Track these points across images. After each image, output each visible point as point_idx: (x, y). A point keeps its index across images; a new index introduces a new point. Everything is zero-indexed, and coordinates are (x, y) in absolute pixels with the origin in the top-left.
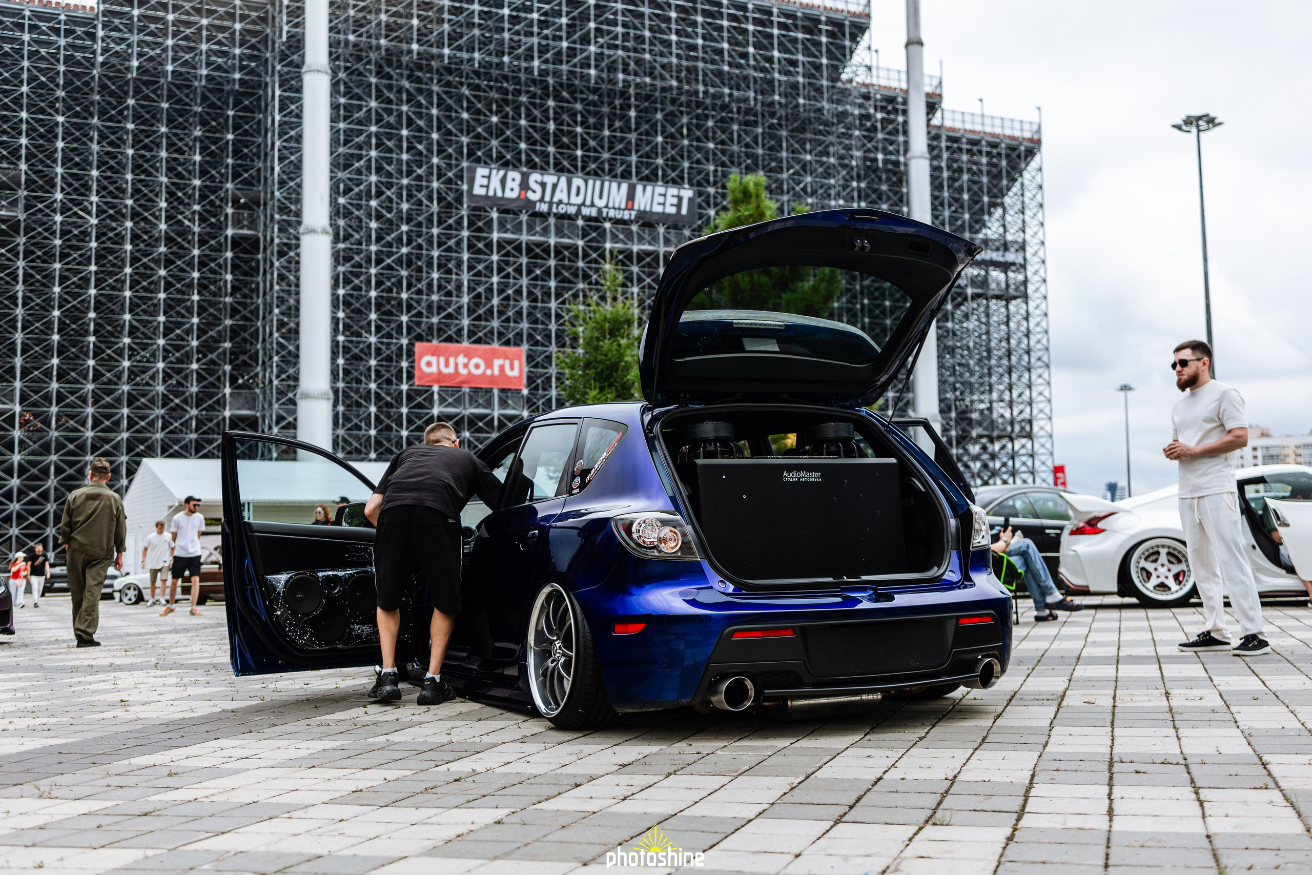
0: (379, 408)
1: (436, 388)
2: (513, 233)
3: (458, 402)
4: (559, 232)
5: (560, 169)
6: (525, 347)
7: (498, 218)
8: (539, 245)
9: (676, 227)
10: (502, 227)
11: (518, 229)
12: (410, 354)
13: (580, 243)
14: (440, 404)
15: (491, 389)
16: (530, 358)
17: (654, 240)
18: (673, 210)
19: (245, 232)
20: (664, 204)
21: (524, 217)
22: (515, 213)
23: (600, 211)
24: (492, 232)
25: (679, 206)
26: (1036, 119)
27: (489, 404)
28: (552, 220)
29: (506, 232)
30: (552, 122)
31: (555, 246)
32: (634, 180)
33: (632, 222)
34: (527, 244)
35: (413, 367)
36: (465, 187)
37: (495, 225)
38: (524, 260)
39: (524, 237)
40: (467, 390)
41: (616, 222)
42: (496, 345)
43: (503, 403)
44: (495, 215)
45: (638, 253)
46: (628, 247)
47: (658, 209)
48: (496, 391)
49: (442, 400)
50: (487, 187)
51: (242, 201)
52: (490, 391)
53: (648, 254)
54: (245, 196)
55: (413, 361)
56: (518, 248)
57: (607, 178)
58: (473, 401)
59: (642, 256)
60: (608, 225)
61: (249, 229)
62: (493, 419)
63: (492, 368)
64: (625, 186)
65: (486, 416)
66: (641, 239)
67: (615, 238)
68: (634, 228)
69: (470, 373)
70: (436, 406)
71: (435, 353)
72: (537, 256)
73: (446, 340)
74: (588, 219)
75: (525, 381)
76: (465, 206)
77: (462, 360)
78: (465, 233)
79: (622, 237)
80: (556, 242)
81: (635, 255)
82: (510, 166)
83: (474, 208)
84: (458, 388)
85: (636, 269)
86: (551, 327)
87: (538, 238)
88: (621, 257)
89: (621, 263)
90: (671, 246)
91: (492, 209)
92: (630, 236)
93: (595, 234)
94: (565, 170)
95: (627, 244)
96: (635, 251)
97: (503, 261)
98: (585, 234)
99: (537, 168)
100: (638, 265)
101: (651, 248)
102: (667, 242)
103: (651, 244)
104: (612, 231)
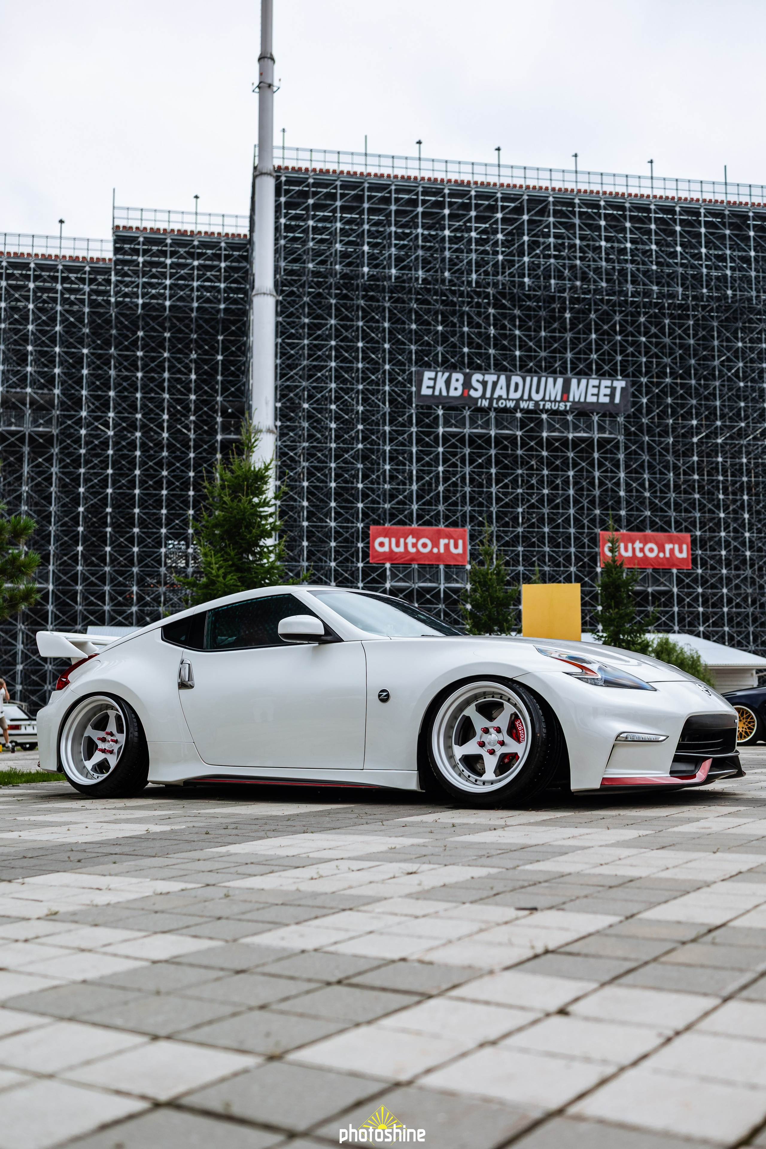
0: (339, 584)
1: (388, 565)
2: (456, 427)
3: (408, 577)
4: (499, 425)
5: (500, 368)
6: (468, 527)
7: (443, 414)
8: (480, 436)
9: (610, 415)
10: (447, 423)
11: (461, 423)
12: (366, 536)
13: (519, 433)
14: (392, 580)
16: (472, 537)
17: (589, 428)
19: (232, 436)
21: (467, 413)
22: (459, 410)
24: (438, 427)
27: (435, 578)
28: (493, 414)
29: (450, 427)
30: (492, 327)
31: (495, 437)
32: (569, 374)
34: (469, 436)
35: (368, 547)
36: (414, 389)
37: (441, 421)
38: (467, 451)
39: (467, 431)
40: (416, 566)
42: (441, 526)
43: (448, 578)
44: (440, 412)
45: (572, 439)
46: (565, 435)
48: (442, 567)
49: (394, 576)
51: (230, 411)
52: (436, 567)
53: (582, 440)
54: (232, 407)
55: (368, 543)
56: (462, 440)
57: (544, 374)
58: (422, 577)
59: (576, 442)
60: (544, 416)
61: (235, 434)
62: (440, 590)
65: (433, 589)
66: (576, 428)
67: (551, 428)
68: (570, 418)
70: (388, 582)
72: (480, 447)
73: (397, 523)
74: (528, 411)
76: (414, 405)
78: (414, 429)
79: (557, 426)
80: (496, 434)
81: (570, 442)
82: (453, 368)
83: (422, 407)
84: (407, 564)
85: (571, 455)
86: (492, 509)
87: (479, 431)
88: (557, 444)
89: (557, 449)
90: (605, 433)
91: (438, 407)
92: (565, 425)
93: (532, 425)
94: (504, 369)
95: (563, 432)
96: (570, 438)
97: (448, 452)
98: (523, 425)
99: (478, 368)
100: (573, 450)
101: (585, 435)
102: (601, 429)
103: (585, 432)
104: (548, 422)
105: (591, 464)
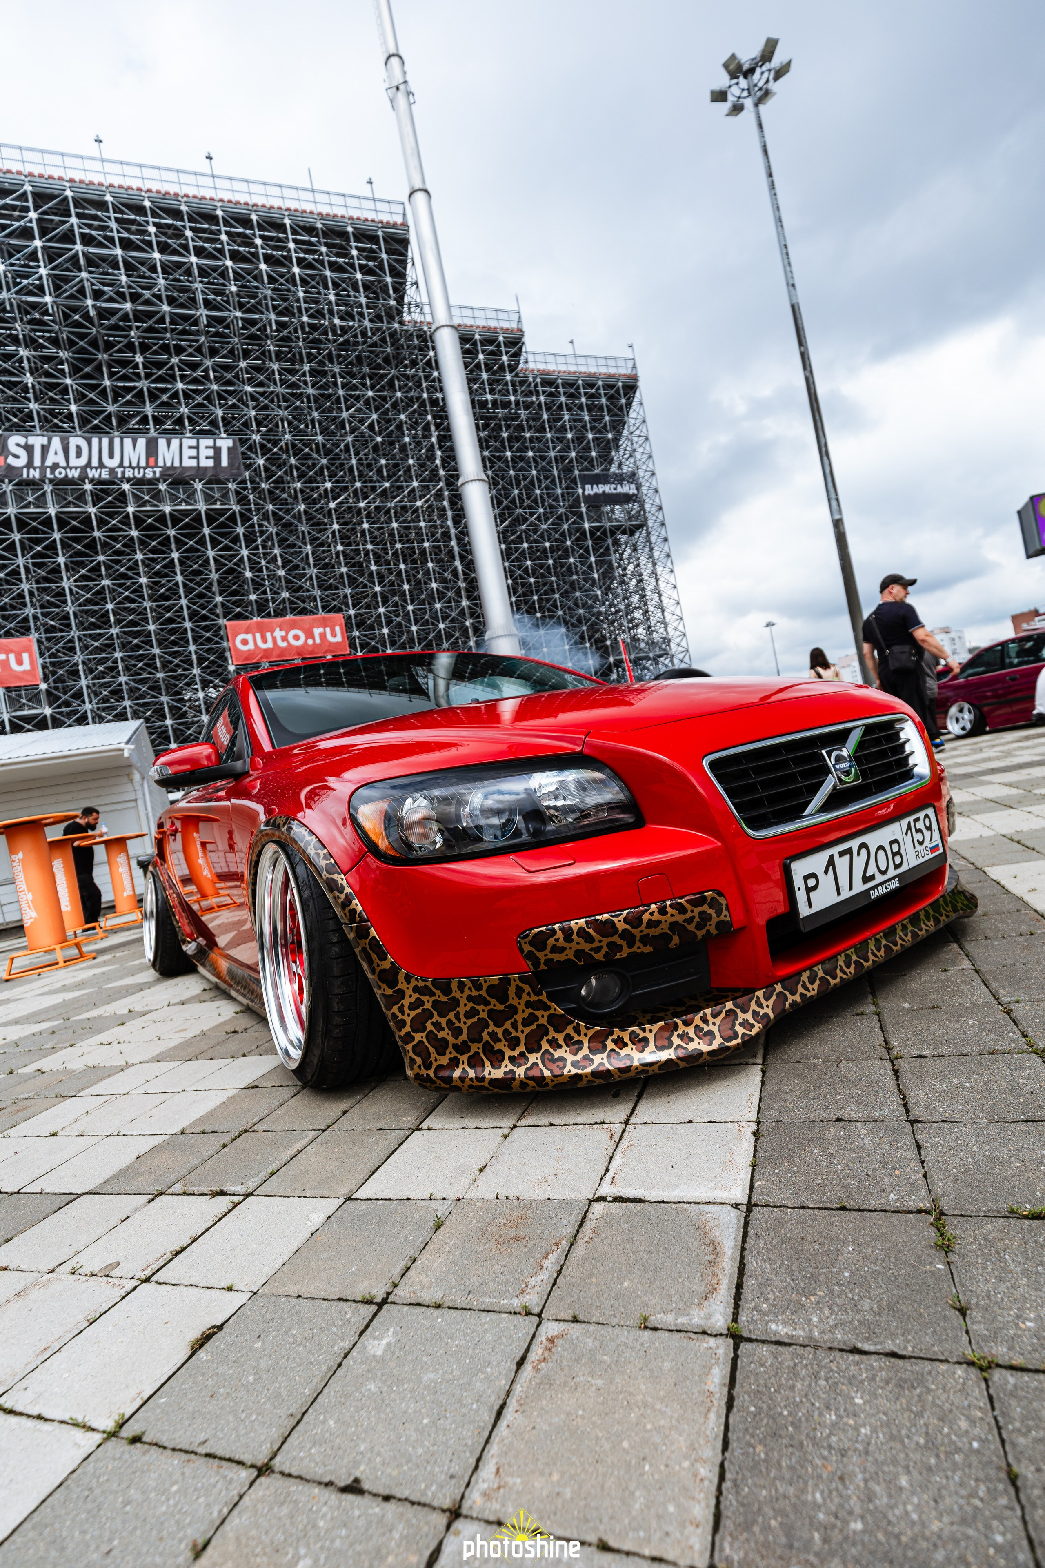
4: (61, 500)
5: (49, 428)
6: (35, 636)
8: (34, 517)
9: (219, 482)
13: (93, 510)
16: (44, 647)
17: (191, 498)
18: (210, 463)
20: (197, 457)
21: (9, 488)
23: (112, 471)
25: (217, 457)
26: (628, 354)
28: (48, 488)
30: (29, 375)
31: (57, 516)
32: (153, 433)
33: (158, 480)
34: (16, 516)
38: (17, 537)
39: (12, 511)
41: (138, 482)
43: (14, 705)
45: (170, 514)
46: (159, 508)
47: (189, 463)
53: (186, 513)
56: (6, 523)
57: (116, 434)
59: (178, 517)
60: (126, 487)
62: (2, 721)
64: (142, 442)
66: (174, 498)
67: (139, 501)
68: (162, 487)
72: (36, 530)
74: (100, 482)
75: (40, 675)
79: (147, 498)
80: (59, 512)
81: (168, 516)
85: (172, 532)
86: (67, 609)
87: (33, 509)
88: (150, 521)
89: (151, 527)
90: (214, 503)
92: (157, 496)
93: (111, 499)
94: (57, 429)
95: (157, 506)
96: (167, 512)
98: (97, 499)
99: (16, 429)
100: (174, 527)
101: (189, 507)
102: (208, 499)
103: (188, 504)
104: (133, 494)
105: (202, 542)
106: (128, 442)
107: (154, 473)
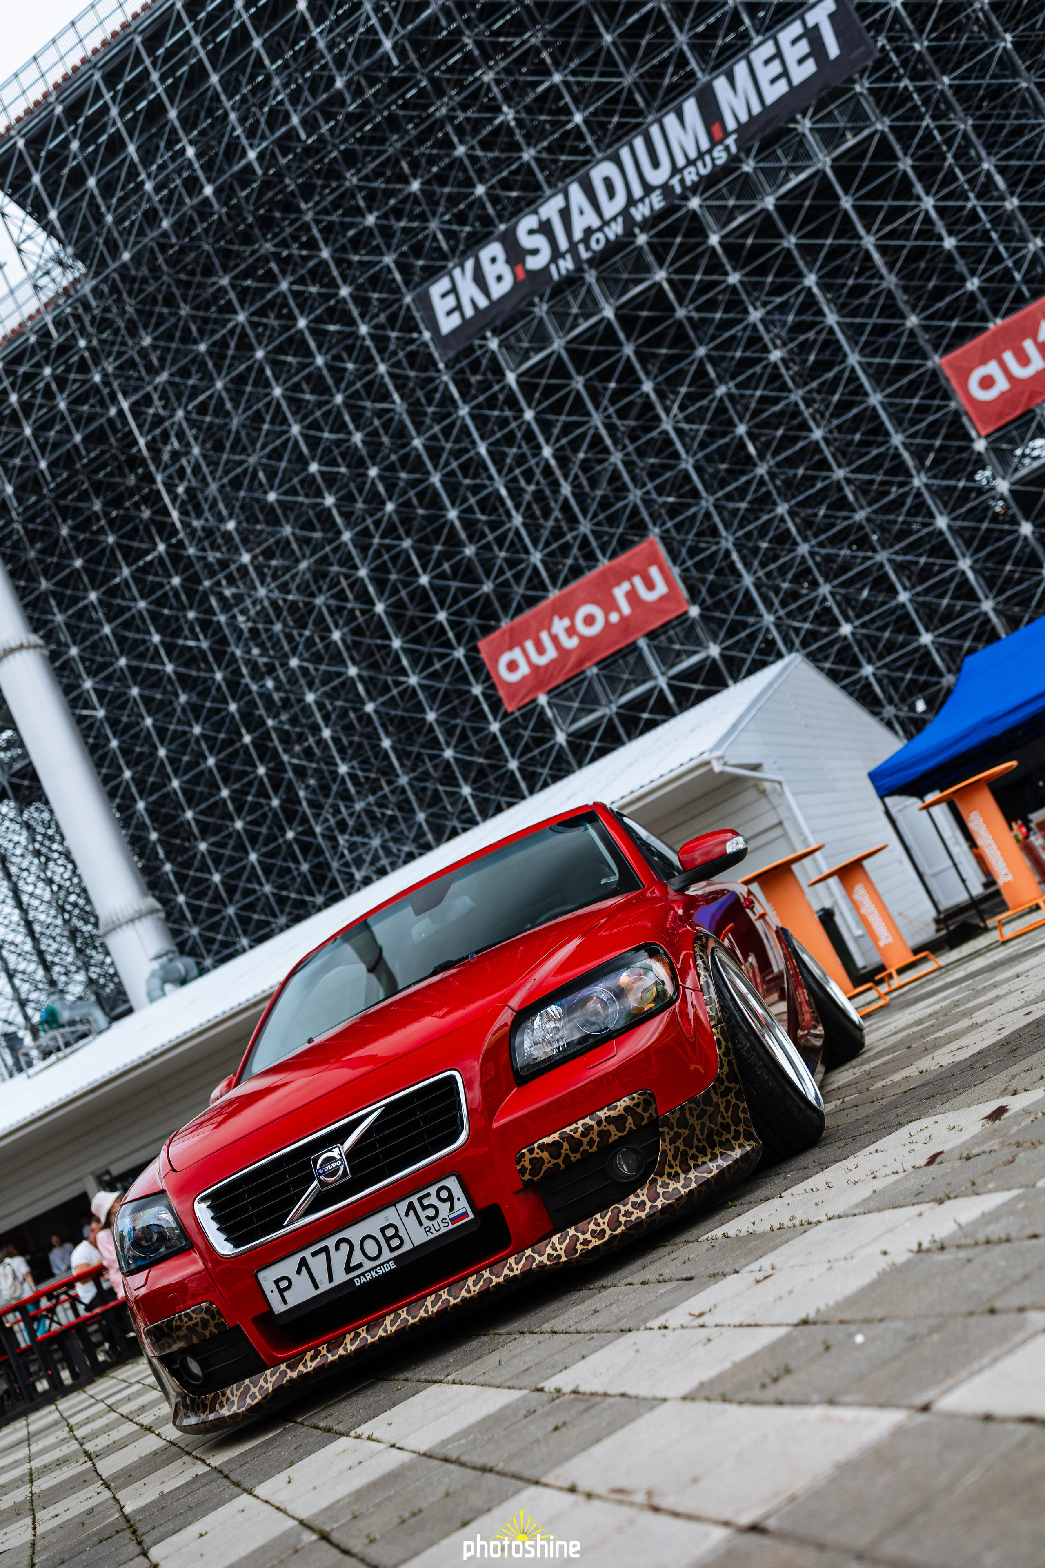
0: (474, 783)
1: (543, 699)
2: (537, 350)
3: (590, 702)
4: (615, 288)
5: (561, 175)
6: (655, 532)
7: (501, 344)
8: (588, 337)
9: (836, 95)
10: (517, 356)
11: (541, 339)
12: (479, 669)
13: (662, 275)
14: (562, 721)
15: (634, 643)
16: (674, 545)
17: (802, 155)
18: (810, 68)
20: (785, 73)
21: (542, 310)
22: (524, 314)
23: (666, 189)
24: (504, 375)
25: (817, 50)
27: (642, 672)
28: (591, 276)
29: (526, 358)
30: (506, 108)
31: (618, 316)
32: (702, 78)
33: (738, 159)
34: (567, 350)
35: (493, 686)
36: (427, 335)
37: (504, 359)
38: (578, 383)
39: (559, 343)
40: (595, 670)
41: (709, 183)
42: (604, 563)
43: (667, 657)
44: (495, 343)
45: (776, 206)
46: (757, 209)
47: (775, 93)
48: (642, 643)
49: (562, 712)
50: (459, 307)
52: (633, 648)
53: (802, 191)
55: (488, 677)
56: (559, 369)
57: (651, 118)
58: (615, 685)
59: (791, 205)
60: (694, 203)
62: (661, 691)
63: (618, 609)
64: (690, 107)
65: (648, 694)
66: (773, 176)
67: (723, 216)
68: (748, 167)
69: (582, 638)
70: (558, 729)
71: (515, 641)
72: (598, 358)
73: (519, 610)
74: (657, 217)
75: (684, 594)
76: (441, 366)
77: (559, 626)
78: (464, 411)
79: (731, 202)
80: (618, 309)
81: (775, 216)
82: (478, 241)
83: (457, 359)
84: (577, 679)
85: (791, 241)
86: (683, 465)
87: (584, 325)
88: (749, 241)
89: (757, 251)
90: (843, 139)
91: (484, 338)
92: (746, 188)
93: (678, 240)
94: (569, 171)
95: (752, 207)
96: (771, 208)
97: (544, 411)
98: (661, 254)
99: (518, 209)
100: (789, 230)
101: (803, 176)
102: (831, 138)
103: (798, 170)
104: (709, 208)
105: (846, 228)
106: (670, 120)
107: (727, 149)
